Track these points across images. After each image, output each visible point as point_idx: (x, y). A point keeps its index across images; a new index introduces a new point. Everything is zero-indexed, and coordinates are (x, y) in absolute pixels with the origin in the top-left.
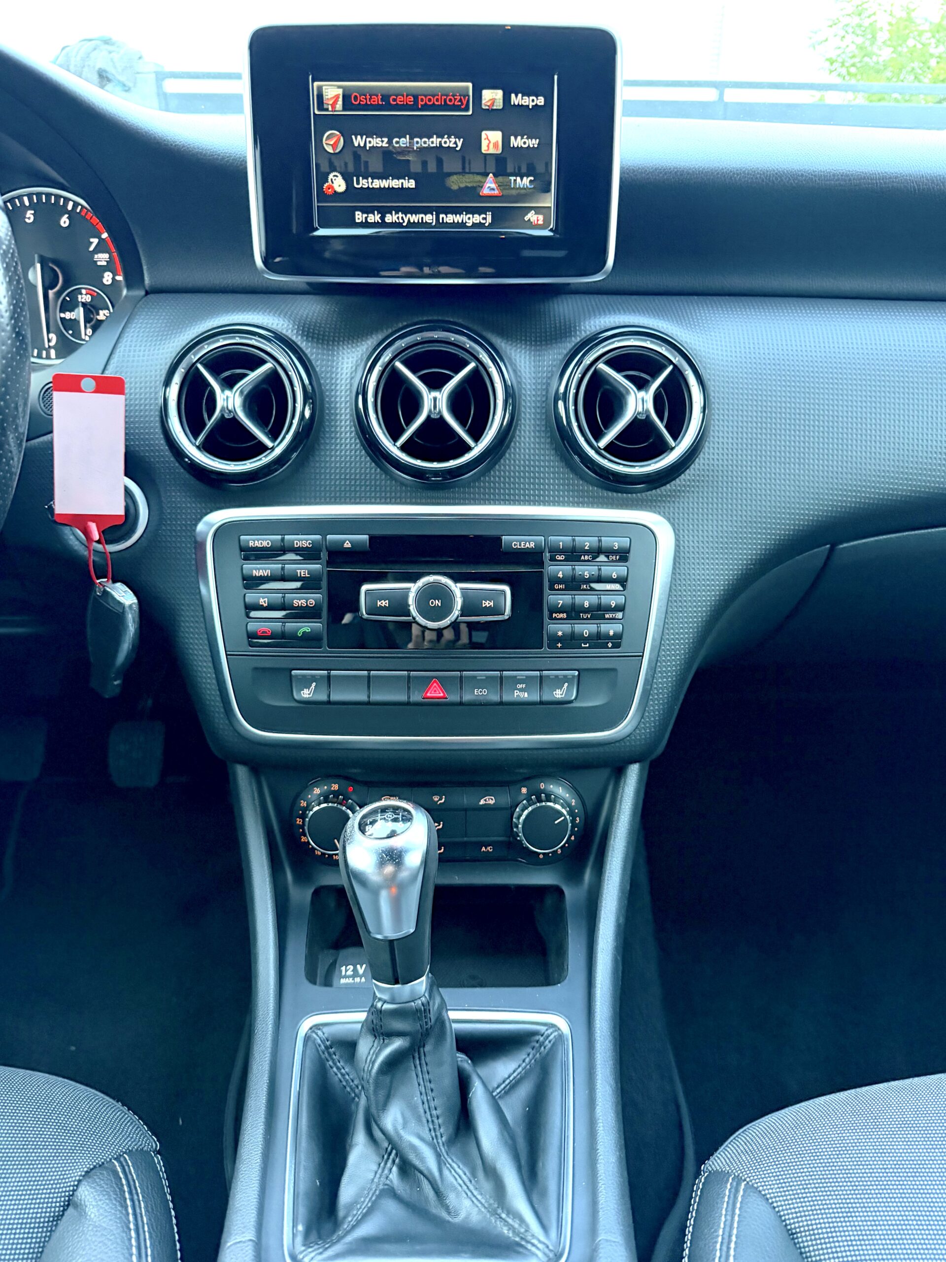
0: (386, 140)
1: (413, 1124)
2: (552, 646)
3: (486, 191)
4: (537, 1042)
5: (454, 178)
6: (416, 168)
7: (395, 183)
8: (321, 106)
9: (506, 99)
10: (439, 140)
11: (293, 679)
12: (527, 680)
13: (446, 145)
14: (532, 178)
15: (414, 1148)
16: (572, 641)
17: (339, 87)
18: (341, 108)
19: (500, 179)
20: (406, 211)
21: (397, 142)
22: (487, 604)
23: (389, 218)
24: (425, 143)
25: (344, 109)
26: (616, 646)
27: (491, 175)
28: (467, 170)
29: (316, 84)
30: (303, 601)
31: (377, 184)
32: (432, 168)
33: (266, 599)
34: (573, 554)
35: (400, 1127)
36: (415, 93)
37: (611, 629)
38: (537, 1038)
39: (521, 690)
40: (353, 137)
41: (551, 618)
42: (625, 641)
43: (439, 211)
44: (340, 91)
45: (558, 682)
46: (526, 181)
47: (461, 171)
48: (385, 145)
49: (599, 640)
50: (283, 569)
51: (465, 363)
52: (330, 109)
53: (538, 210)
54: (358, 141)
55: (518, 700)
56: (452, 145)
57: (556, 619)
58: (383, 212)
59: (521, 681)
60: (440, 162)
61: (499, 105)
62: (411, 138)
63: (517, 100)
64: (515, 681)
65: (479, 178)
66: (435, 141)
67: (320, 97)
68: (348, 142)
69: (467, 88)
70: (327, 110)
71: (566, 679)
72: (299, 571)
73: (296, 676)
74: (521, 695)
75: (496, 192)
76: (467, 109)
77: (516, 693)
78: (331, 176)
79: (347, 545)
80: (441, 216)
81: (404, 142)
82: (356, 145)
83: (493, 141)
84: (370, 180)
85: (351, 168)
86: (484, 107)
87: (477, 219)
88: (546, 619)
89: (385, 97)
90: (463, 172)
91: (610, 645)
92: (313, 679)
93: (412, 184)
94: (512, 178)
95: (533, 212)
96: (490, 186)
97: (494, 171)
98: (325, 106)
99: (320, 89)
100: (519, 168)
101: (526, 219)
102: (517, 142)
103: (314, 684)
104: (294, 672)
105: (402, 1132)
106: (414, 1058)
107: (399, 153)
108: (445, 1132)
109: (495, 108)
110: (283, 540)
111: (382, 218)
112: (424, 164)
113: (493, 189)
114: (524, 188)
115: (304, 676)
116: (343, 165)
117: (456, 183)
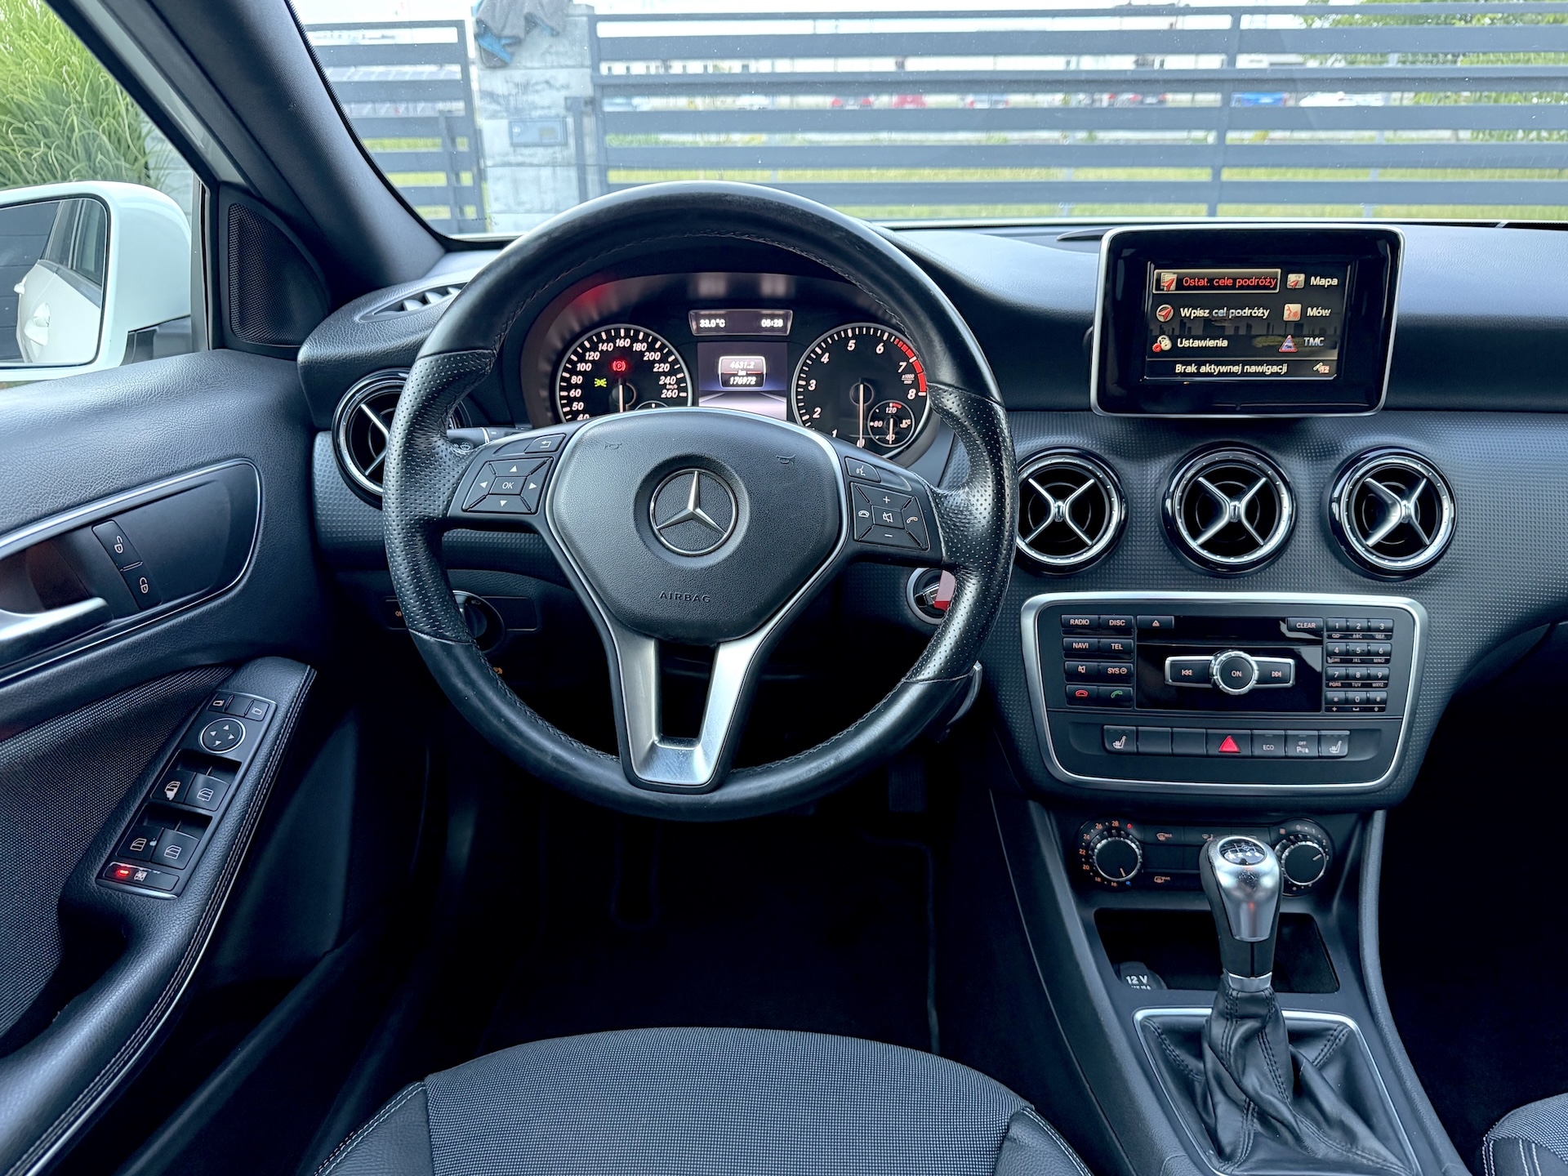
0: (1207, 311)
1: (1267, 1086)
2: (1329, 710)
3: (1284, 349)
4: (1332, 1035)
5: (1259, 339)
6: (1230, 332)
7: (1211, 343)
8: (1158, 287)
9: (1307, 281)
10: (1250, 311)
11: (1105, 732)
12: (1307, 738)
13: (1255, 315)
14: (1322, 339)
15: (1271, 1103)
16: (1345, 705)
17: (1174, 273)
18: (1174, 289)
19: (1297, 340)
20: (1218, 364)
21: (1216, 313)
22: (1275, 674)
23: (1203, 369)
24: (1239, 313)
25: (1177, 288)
26: (1382, 710)
27: (1289, 336)
28: (1271, 333)
29: (1156, 271)
30: (1117, 669)
31: (1197, 343)
32: (1242, 332)
33: (1084, 667)
34: (1347, 633)
35: (1258, 1088)
36: (1234, 277)
37: (1379, 696)
38: (1331, 1032)
39: (1302, 746)
40: (1182, 310)
41: (1328, 686)
42: (1389, 706)
43: (1245, 363)
44: (1175, 276)
45: (1334, 740)
46: (1318, 340)
47: (1265, 333)
48: (1206, 315)
49: (1367, 706)
50: (1099, 642)
51: (1257, 479)
52: (1165, 289)
53: (1325, 362)
54: (1185, 312)
55: (1301, 755)
56: (1259, 315)
57: (1332, 687)
58: (1199, 364)
59: (1302, 739)
60: (1249, 327)
61: (1301, 285)
62: (1228, 310)
63: (1314, 281)
64: (1298, 738)
65: (1280, 339)
66: (1247, 312)
67: (1158, 281)
68: (1177, 312)
69: (1277, 273)
70: (1163, 290)
71: (1339, 738)
72: (1113, 645)
73: (1108, 730)
74: (1303, 750)
75: (1293, 349)
76: (1275, 288)
77: (1299, 749)
78: (1160, 339)
79: (1156, 624)
80: (1246, 367)
81: (1222, 312)
82: (1183, 315)
83: (1293, 311)
84: (1191, 341)
85: (1177, 332)
86: (1288, 287)
87: (1275, 369)
88: (1324, 688)
89: (1210, 281)
90: (1267, 335)
91: (1376, 709)
92: (1124, 733)
93: (1225, 343)
94: (1307, 339)
95: (1321, 364)
96: (1288, 344)
97: (1292, 332)
98: (1162, 287)
99: (1159, 275)
100: (1313, 331)
101: (1315, 369)
102: (1311, 312)
103: (1124, 738)
104: (1105, 727)
105: (1261, 1093)
106: (1258, 1036)
107: (1215, 321)
108: (1289, 1093)
109: (1297, 287)
110: (1099, 618)
111: (1198, 369)
112: (1237, 328)
113: (1290, 347)
114: (1315, 346)
115: (1116, 731)
116: (1171, 330)
117: (1260, 343)
